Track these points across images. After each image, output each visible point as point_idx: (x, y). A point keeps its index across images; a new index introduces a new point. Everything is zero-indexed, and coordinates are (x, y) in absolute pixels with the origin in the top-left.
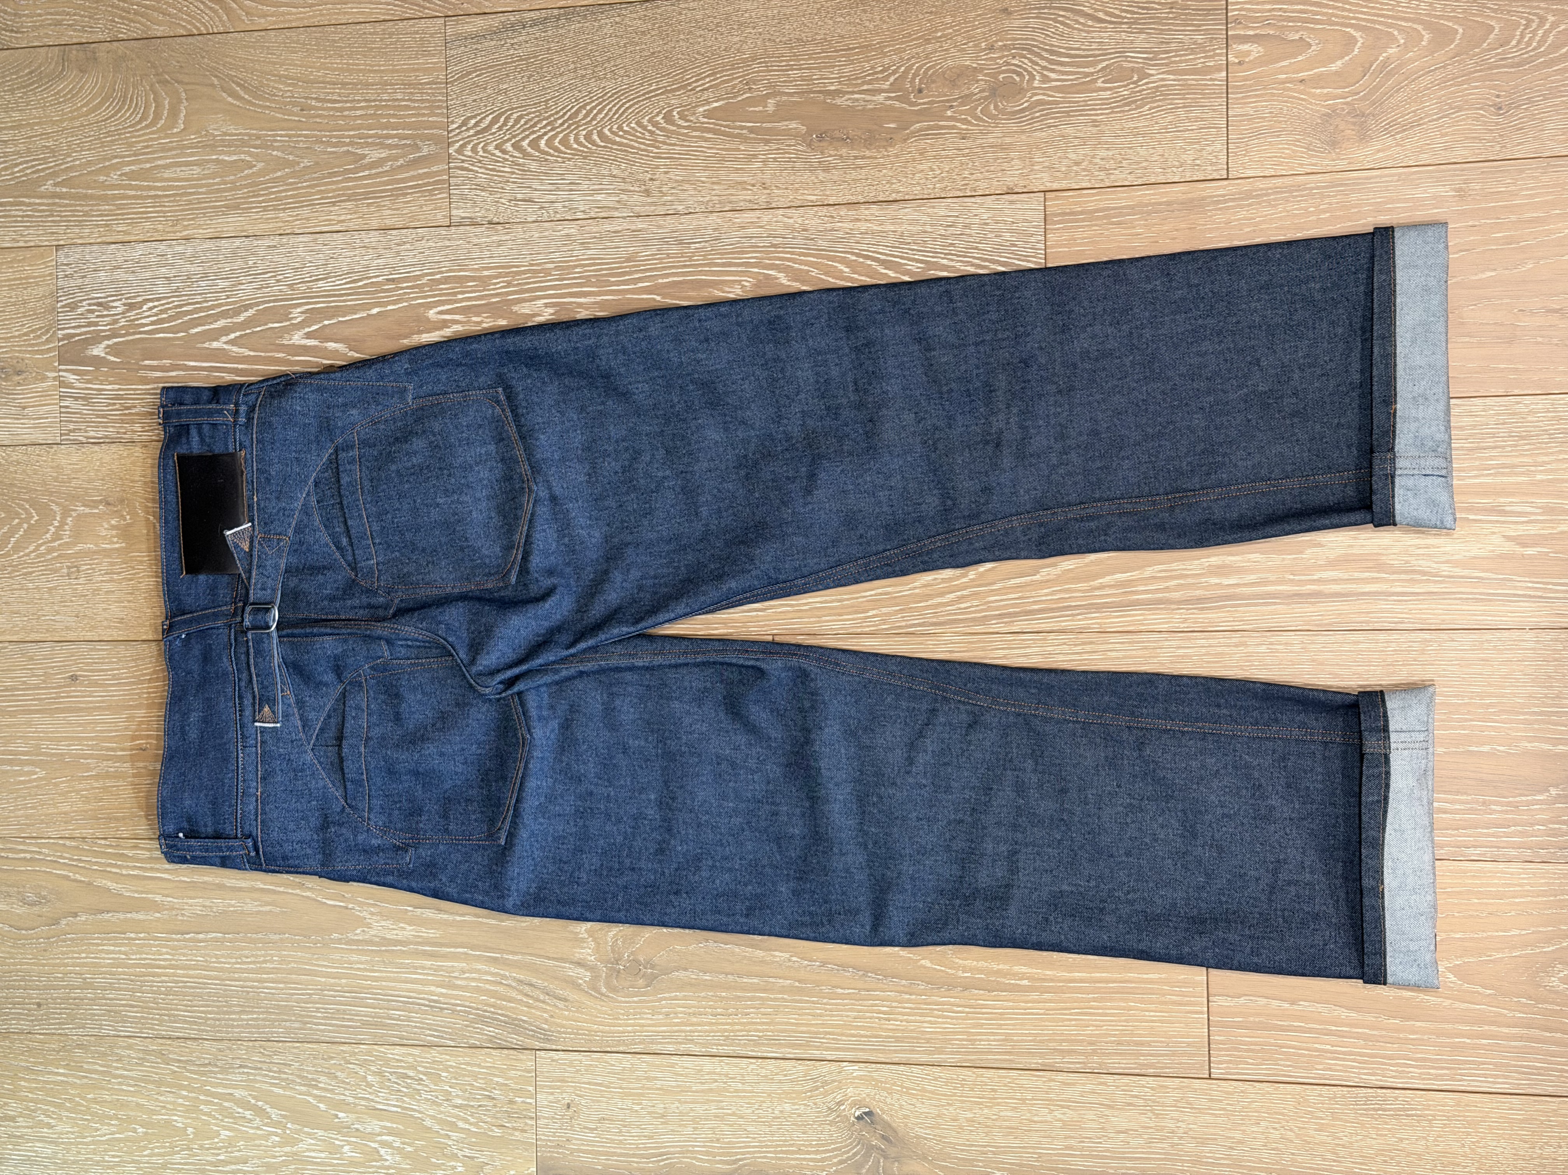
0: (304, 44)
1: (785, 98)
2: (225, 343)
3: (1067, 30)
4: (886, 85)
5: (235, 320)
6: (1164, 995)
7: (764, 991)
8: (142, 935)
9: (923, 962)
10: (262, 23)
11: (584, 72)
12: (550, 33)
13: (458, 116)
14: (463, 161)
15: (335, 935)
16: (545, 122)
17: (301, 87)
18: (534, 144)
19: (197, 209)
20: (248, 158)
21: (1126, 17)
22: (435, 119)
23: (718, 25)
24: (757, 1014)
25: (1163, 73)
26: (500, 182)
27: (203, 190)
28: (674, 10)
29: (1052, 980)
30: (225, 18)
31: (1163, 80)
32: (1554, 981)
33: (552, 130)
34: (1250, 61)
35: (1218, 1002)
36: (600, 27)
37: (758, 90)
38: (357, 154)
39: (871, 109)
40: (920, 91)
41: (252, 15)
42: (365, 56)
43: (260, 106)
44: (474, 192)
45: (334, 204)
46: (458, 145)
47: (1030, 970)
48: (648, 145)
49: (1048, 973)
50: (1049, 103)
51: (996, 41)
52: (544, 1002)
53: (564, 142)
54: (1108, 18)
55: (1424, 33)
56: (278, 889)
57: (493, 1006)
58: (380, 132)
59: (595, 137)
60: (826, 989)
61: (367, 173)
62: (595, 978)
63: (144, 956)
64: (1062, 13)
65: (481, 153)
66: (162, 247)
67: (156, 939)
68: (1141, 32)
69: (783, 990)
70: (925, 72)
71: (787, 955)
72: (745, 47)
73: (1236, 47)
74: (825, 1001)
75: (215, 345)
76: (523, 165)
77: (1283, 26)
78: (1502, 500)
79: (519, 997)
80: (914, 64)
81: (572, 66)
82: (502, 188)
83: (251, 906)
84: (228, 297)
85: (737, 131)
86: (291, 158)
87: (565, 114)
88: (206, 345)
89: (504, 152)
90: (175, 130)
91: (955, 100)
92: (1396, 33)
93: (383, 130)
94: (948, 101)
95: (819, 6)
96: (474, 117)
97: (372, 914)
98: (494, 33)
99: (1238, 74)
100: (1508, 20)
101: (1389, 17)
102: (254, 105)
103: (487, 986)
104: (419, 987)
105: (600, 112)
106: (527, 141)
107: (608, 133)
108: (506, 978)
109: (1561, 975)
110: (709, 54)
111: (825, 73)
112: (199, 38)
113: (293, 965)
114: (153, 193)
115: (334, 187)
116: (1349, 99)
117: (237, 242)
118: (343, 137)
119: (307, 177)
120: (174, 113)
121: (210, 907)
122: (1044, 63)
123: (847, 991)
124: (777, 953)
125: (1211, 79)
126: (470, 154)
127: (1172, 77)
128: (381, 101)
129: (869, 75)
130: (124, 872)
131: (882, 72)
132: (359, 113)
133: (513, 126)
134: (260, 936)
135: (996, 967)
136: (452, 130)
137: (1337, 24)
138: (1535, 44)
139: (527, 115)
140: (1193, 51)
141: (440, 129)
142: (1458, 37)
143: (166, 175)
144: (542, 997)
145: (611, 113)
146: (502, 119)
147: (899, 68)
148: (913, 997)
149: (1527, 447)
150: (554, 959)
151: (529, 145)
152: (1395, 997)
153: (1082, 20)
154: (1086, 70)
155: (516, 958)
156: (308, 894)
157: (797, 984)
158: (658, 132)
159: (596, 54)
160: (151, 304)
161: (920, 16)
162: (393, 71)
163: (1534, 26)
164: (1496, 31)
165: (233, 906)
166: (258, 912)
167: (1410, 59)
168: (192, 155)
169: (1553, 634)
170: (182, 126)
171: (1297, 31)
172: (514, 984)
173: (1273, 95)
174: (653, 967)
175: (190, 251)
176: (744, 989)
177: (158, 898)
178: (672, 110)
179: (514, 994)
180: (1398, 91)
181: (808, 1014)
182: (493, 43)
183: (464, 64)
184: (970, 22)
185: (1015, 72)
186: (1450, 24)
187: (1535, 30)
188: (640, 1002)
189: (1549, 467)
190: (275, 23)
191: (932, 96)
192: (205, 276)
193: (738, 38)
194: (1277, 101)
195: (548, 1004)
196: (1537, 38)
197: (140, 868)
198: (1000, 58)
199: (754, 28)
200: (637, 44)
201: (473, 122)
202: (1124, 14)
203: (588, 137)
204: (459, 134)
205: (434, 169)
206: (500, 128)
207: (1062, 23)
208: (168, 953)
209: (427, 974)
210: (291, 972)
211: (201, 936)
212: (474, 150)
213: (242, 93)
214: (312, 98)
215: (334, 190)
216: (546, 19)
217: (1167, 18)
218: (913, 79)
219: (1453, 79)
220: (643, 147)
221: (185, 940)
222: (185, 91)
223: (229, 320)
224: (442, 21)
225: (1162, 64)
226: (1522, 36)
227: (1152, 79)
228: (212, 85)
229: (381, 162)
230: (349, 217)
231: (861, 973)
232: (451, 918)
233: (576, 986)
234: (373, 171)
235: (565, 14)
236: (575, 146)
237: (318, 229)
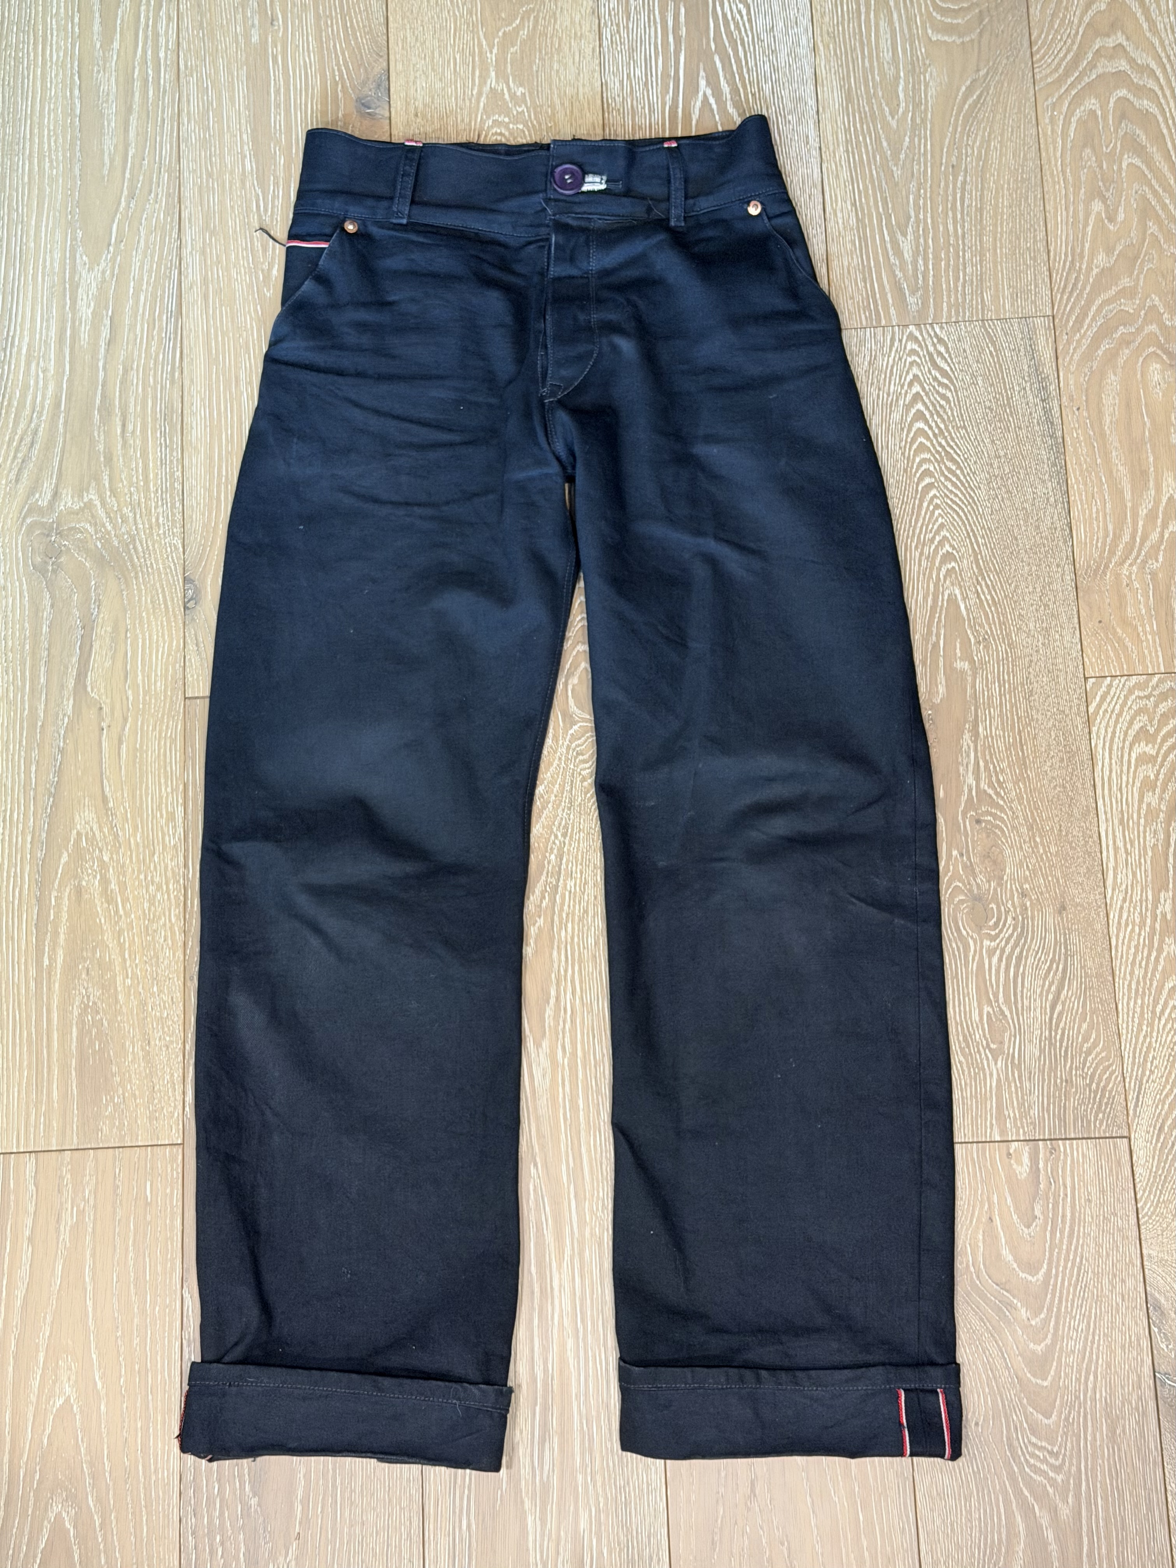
0: (1023, 166)
1: (969, 679)
2: (705, 94)
3: (1043, 973)
4: (984, 786)
5: (729, 103)
6: (36, 1106)
7: (32, 690)
8: (77, 30)
9: (65, 855)
10: (1045, 120)
11: (995, 466)
12: (1037, 428)
13: (949, 335)
14: (900, 341)
15: (80, 234)
16: (942, 426)
17: (978, 165)
18: (920, 416)
19: (846, 57)
20: (901, 110)
21: (1056, 1034)
22: (945, 309)
23: (1046, 606)
24: (8, 682)
25: (998, 1075)
26: (878, 381)
27: (867, 64)
28: (1062, 559)
29: (49, 989)
30: (1049, 80)
31: (991, 1075)
32: (57, 1508)
33: (935, 435)
34: (1011, 1165)
35: (30, 1163)
36: (1044, 482)
37: (978, 651)
38: (907, 227)
39: (959, 770)
40: (978, 822)
41: (1053, 110)
42: (1011, 231)
43: (957, 120)
44: (868, 354)
45: (854, 204)
46: (917, 334)
47: (59, 966)
48: (919, 537)
49: (57, 985)
50: (966, 957)
51: (1031, 900)
52: (15, 457)
53: (922, 448)
54: (1055, 1016)
55: (1043, 1345)
56: (128, 171)
57: (9, 404)
58: (931, 250)
59: (927, 480)
60: (35, 754)
61: (887, 238)
62: (41, 511)
63: (55, 33)
64: (1061, 967)
65: (909, 360)
66: (805, 21)
67: (73, 45)
68: (1042, 1051)
69: (33, 710)
70: (997, 827)
71: (70, 711)
72: (1024, 635)
73: (1026, 1149)
74: (23, 753)
75: (703, 83)
76: (897, 405)
77: (1048, 1199)
78: (556, 1440)
79: (19, 432)
80: (1006, 814)
81: (1002, 453)
82: (872, 384)
83: (109, 144)
84: (753, 95)
85: (934, 630)
86: (902, 156)
87: (952, 447)
88: (702, 73)
89: (911, 384)
90: (930, 31)
91: (969, 858)
92: (1042, 1316)
93: (933, 254)
94: (968, 851)
95: (1067, 712)
96: (948, 351)
97: (104, 272)
98: (1037, 369)
99: (997, 1152)
100: (1058, 1432)
101: (1059, 1309)
102: (958, 115)
103: (30, 397)
104: (27, 325)
105: (954, 484)
106: (922, 408)
107: (931, 494)
108: (39, 418)
109: (64, 1515)
110: (1016, 598)
111: (997, 721)
112: (1028, 53)
113: (48, 190)
114: (863, 10)
115: (872, 203)
116: (972, 1269)
117: (812, 102)
118: (925, 212)
119: (882, 174)
120: (949, 29)
121: (107, 101)
122: (1008, 950)
123: (33, 776)
124: (71, 702)
125: (992, 1125)
126: (909, 347)
127: (994, 1084)
128: (964, 251)
129: (995, 767)
130: (143, 8)
131: (998, 781)
132: (951, 227)
133: (938, 392)
134: (78, 154)
135: (62, 930)
136: (933, 328)
137: (1051, 1255)
138: (1032, 1461)
139: (950, 407)
140: (1021, 1105)
141: (935, 315)
142: (1039, 1381)
143: (882, 23)
144: (20, 455)
145: (952, 496)
146: (945, 381)
147: (1003, 798)
148: (29, 846)
149: (611, 1464)
150: (60, 468)
151: (918, 410)
152: (37, 1345)
153: (1053, 988)
154: (1001, 995)
155: (61, 426)
156: (123, 204)
157: (40, 724)
158: (933, 547)
159: (1015, 478)
160: (744, 12)
161: (1057, 819)
162: (995, 263)
163: (1052, 1461)
164: (1046, 1421)
165: (109, 125)
166: (102, 151)
167: (1015, 1331)
168: (904, 51)
169: (417, 1497)
170: (934, 39)
171: (1043, 1213)
172: (33, 425)
173: (976, 1191)
174: (54, 571)
175: (801, 51)
176: (33, 666)
177: (116, 45)
178: (956, 561)
179: (22, 426)
180: (981, 1319)
181: (8, 736)
182: (1026, 368)
183: (1003, 338)
184: (1051, 871)
185: (999, 920)
186: (1052, 1373)
187: (1047, 1463)
188: (17, 559)
189: (591, 1487)
190: (1045, 134)
191: (973, 835)
192: (775, 69)
193: (1032, 628)
194: (970, 1195)
195: (13, 462)
196: (1038, 1464)
197: (147, 25)
198: (1013, 904)
199: (1043, 644)
200: (1026, 521)
201: (942, 349)
202: (1060, 1032)
203: (927, 473)
204: (930, 335)
205: (892, 311)
206: (935, 379)
207: (1050, 969)
208: (58, 55)
209: (41, 333)
210: (41, 190)
211: (77, 92)
212: (913, 352)
213: (970, 101)
214: (965, 177)
215: (868, 203)
216: (1052, 423)
217: (1056, 1077)
218: (991, 814)
219: (995, 1378)
220: (918, 531)
221: (72, 75)
222: (972, 41)
223: (729, 97)
224: (1049, 313)
225: (1007, 1074)
226: (1041, 1448)
227: (992, 1063)
228: (978, 70)
229: (899, 253)
230: (840, 221)
231: (53, 790)
232: (101, 356)
233: (32, 492)
234: (889, 246)
235: (1057, 443)
236: (918, 460)
237: (827, 188)
